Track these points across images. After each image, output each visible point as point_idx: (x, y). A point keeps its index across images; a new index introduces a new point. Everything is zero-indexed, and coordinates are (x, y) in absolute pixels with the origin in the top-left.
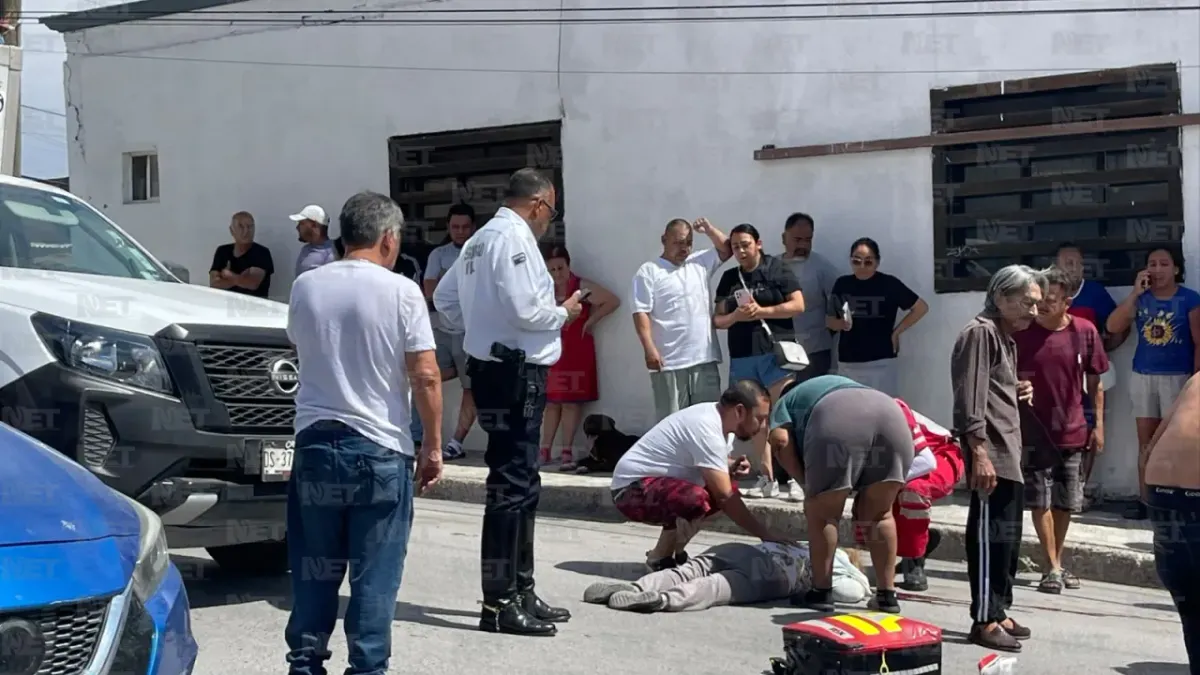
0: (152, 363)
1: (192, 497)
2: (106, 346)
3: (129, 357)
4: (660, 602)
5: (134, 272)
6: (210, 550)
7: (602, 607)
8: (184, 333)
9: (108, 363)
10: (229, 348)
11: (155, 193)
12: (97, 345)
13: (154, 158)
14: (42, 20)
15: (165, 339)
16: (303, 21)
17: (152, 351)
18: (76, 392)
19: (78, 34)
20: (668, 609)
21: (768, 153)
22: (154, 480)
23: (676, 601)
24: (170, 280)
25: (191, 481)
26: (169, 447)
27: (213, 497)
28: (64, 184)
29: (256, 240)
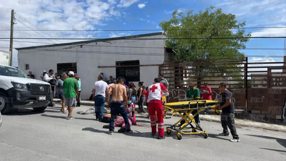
0: (25, 87)
1: (30, 102)
2: (20, 85)
3: (23, 86)
4: (85, 113)
5: (24, 77)
6: (33, 108)
7: (79, 114)
8: (30, 84)
9: (20, 87)
10: (35, 86)
11: (29, 69)
12: (19, 85)
13: (29, 65)
14: (15, 49)
15: (27, 85)
16: (47, 50)
17: (26, 86)
18: (16, 90)
19: (20, 50)
20: (86, 114)
21: (99, 67)
22: (26, 100)
23: (87, 113)
24: (29, 78)
25: (30, 100)
26: (27, 97)
27: (33, 102)
28: (17, 68)
29: (32, 74)
